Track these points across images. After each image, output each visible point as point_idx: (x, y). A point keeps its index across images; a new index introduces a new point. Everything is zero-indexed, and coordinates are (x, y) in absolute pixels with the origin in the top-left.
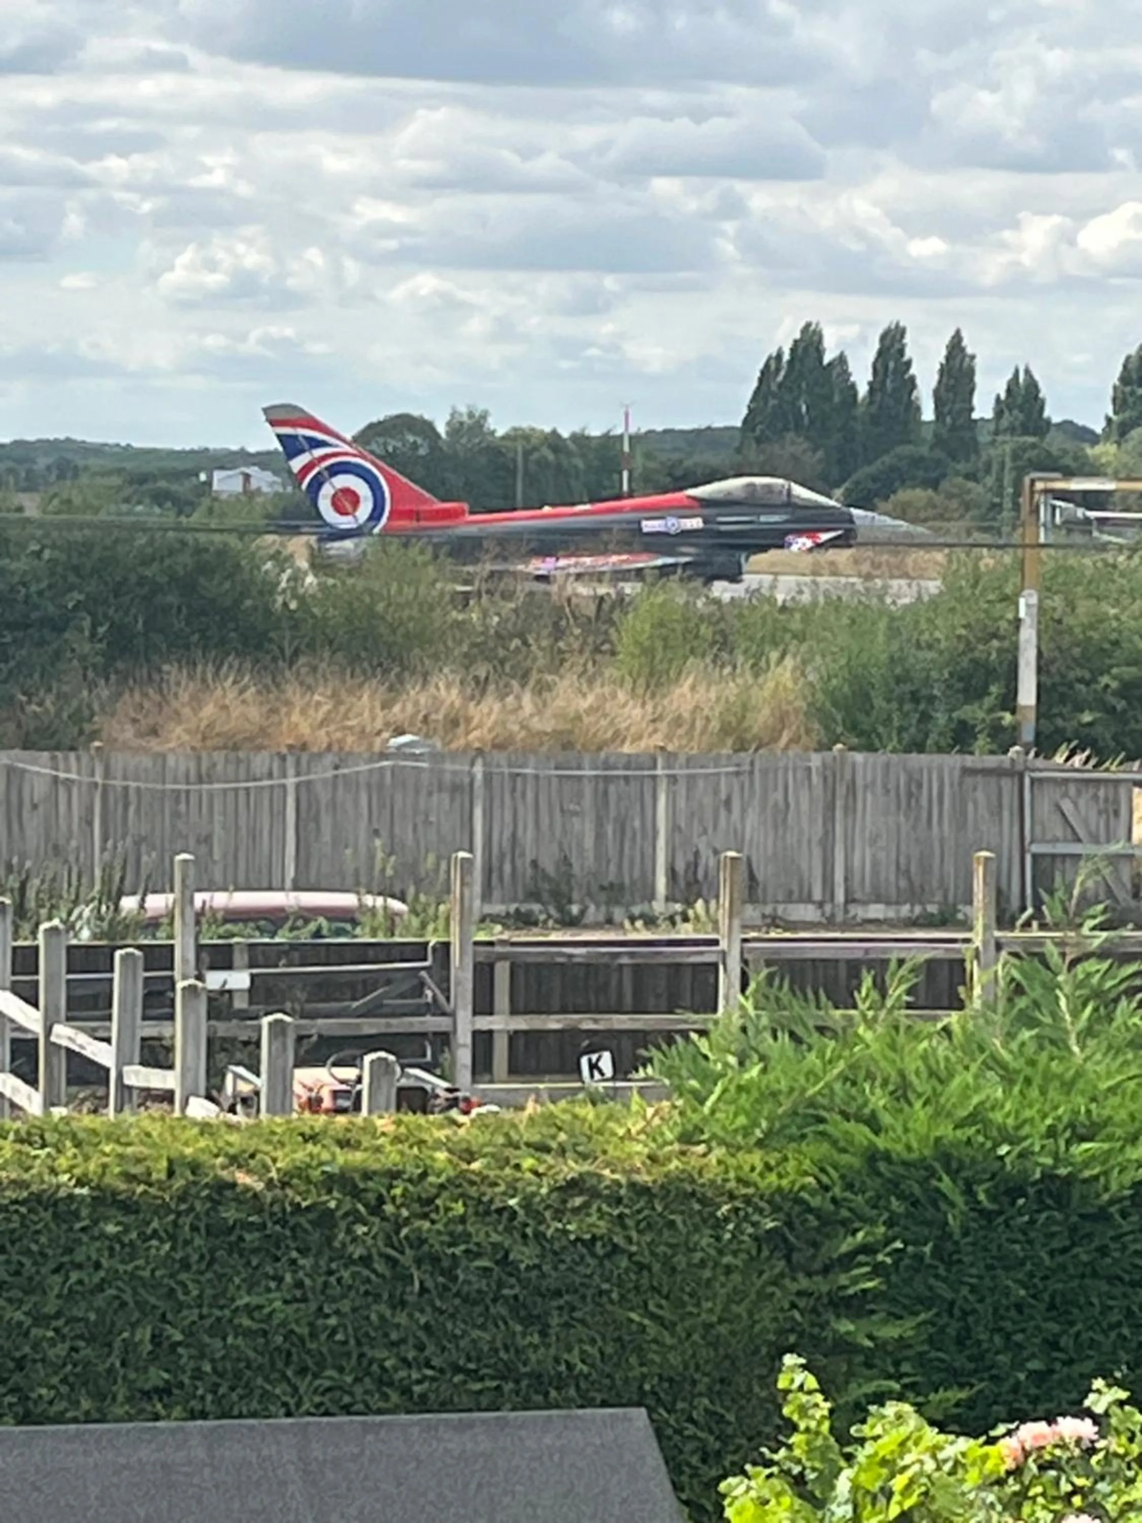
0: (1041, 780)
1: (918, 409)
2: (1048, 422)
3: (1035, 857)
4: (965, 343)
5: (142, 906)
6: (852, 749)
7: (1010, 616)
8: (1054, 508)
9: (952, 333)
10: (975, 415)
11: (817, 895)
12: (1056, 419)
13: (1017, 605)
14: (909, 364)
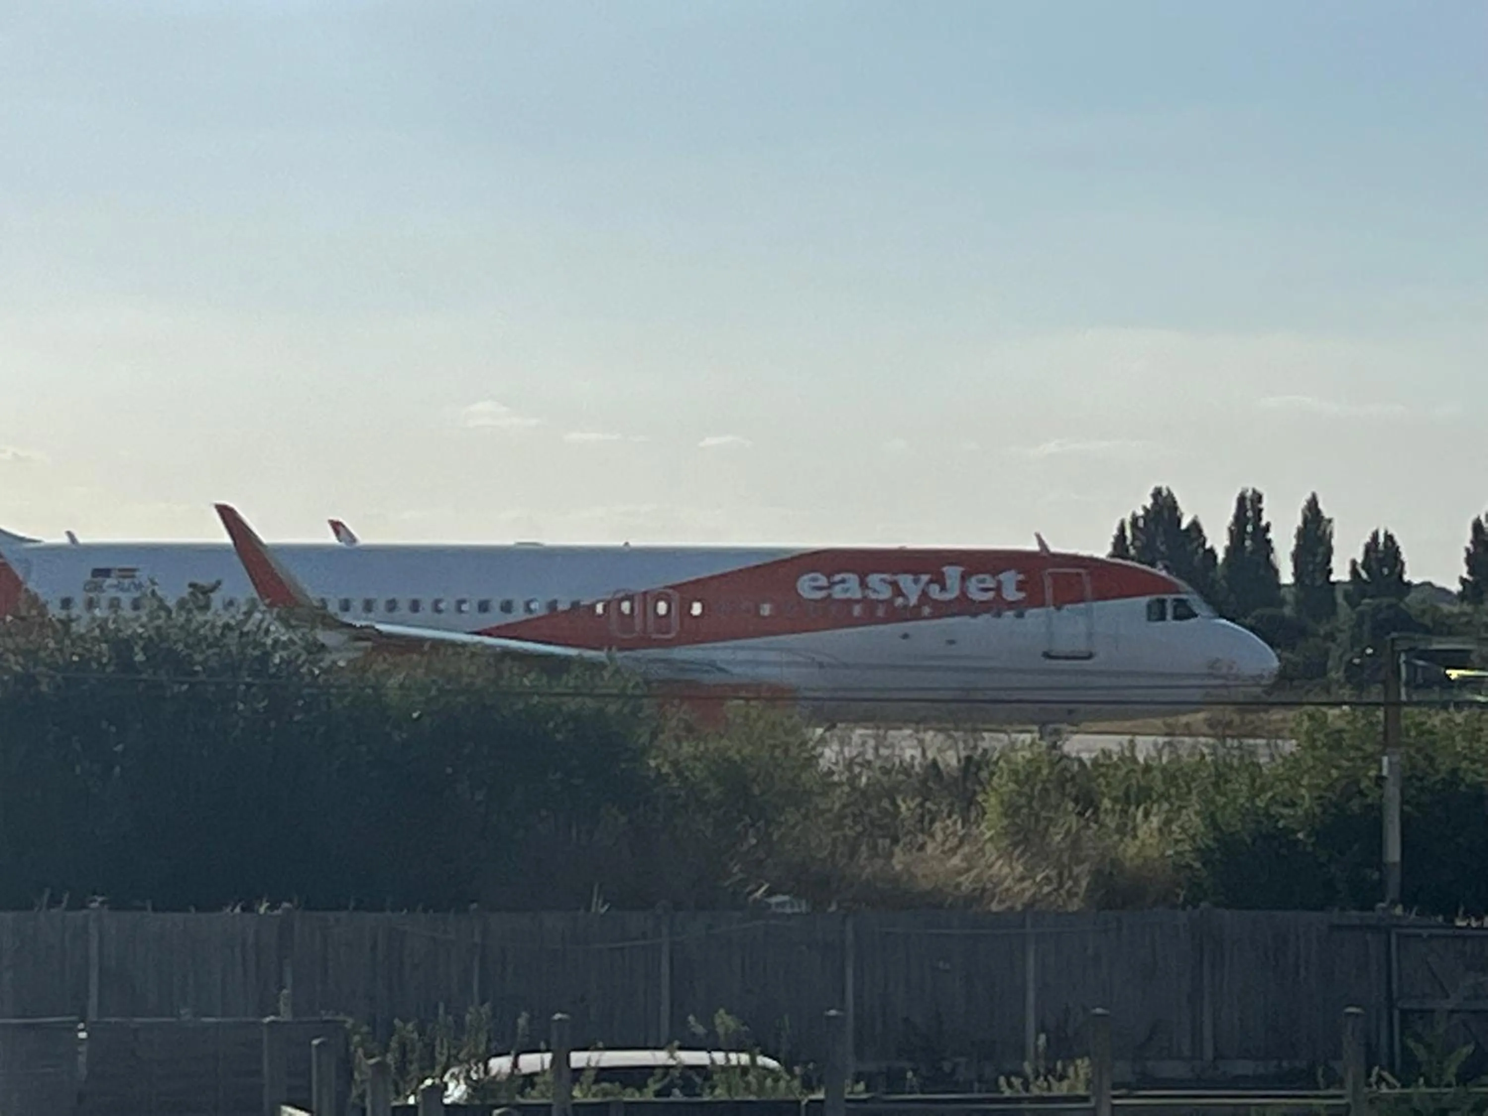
0: (1408, 936)
1: (1276, 572)
2: (1409, 584)
3: (1403, 1012)
4: (1321, 506)
5: (515, 1065)
6: (1217, 905)
7: (1373, 773)
8: (1416, 667)
9: (1308, 496)
10: (1333, 578)
11: (1187, 1053)
12: (1416, 581)
13: (1380, 762)
14: (1267, 528)
